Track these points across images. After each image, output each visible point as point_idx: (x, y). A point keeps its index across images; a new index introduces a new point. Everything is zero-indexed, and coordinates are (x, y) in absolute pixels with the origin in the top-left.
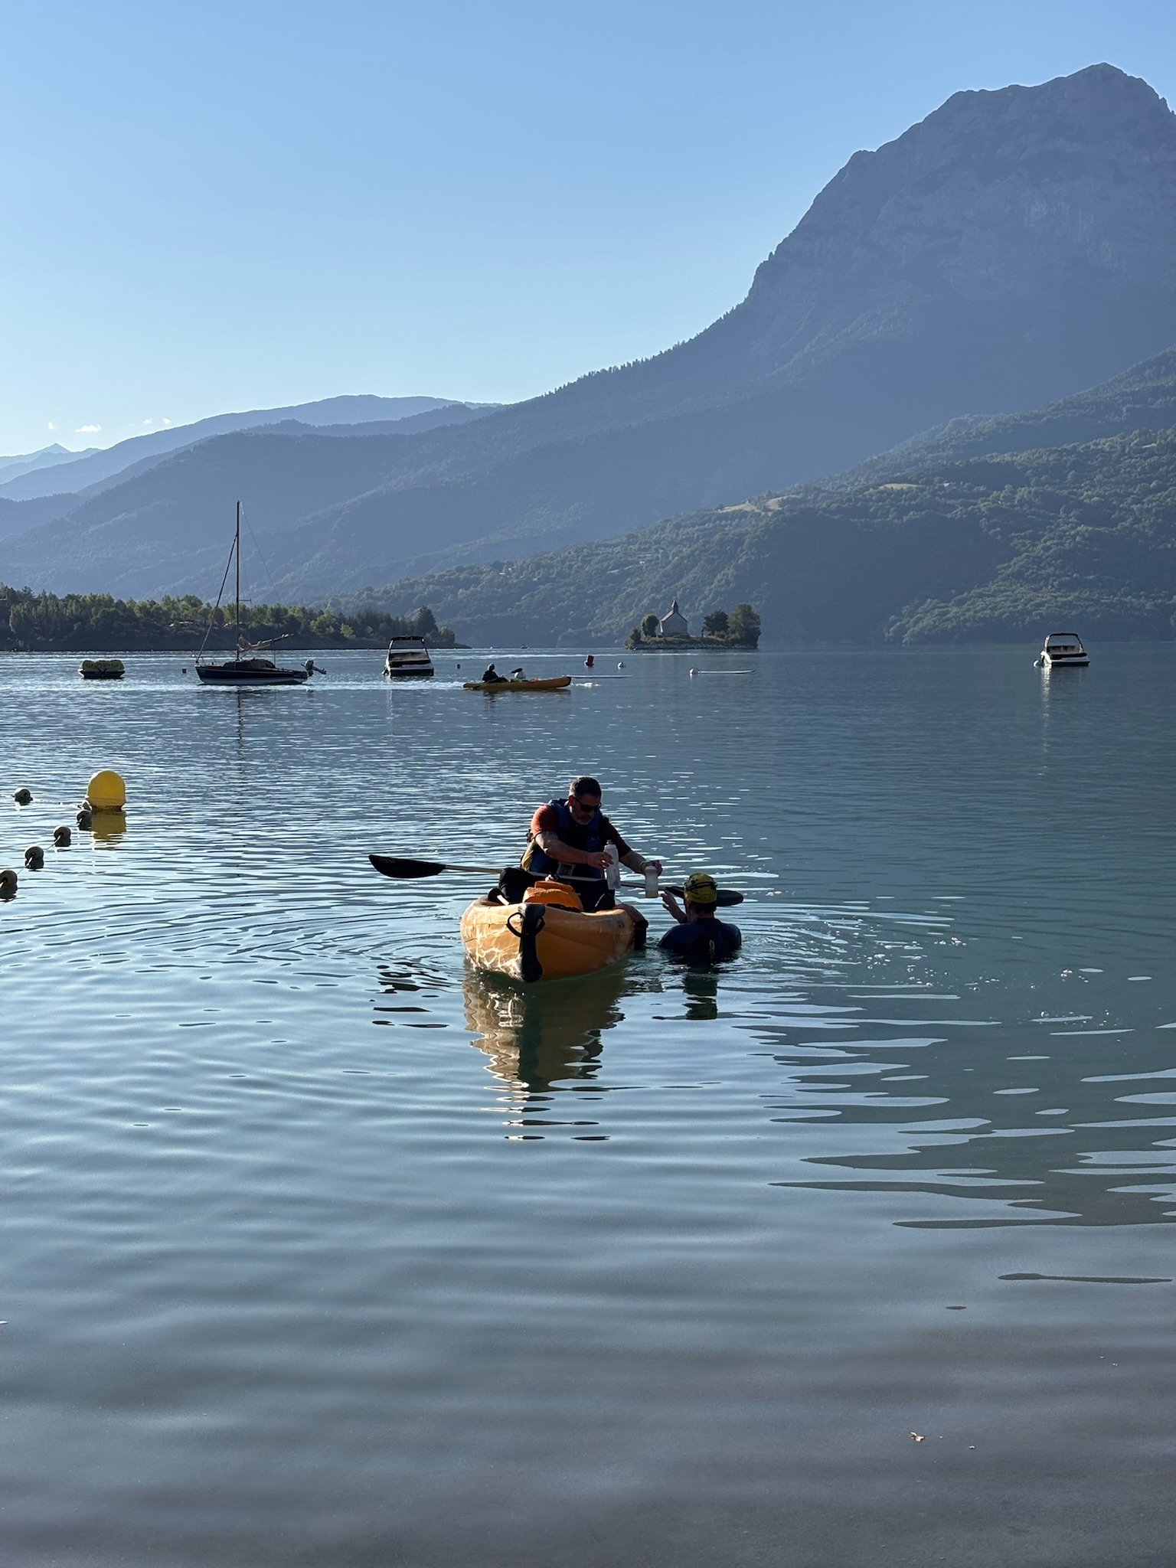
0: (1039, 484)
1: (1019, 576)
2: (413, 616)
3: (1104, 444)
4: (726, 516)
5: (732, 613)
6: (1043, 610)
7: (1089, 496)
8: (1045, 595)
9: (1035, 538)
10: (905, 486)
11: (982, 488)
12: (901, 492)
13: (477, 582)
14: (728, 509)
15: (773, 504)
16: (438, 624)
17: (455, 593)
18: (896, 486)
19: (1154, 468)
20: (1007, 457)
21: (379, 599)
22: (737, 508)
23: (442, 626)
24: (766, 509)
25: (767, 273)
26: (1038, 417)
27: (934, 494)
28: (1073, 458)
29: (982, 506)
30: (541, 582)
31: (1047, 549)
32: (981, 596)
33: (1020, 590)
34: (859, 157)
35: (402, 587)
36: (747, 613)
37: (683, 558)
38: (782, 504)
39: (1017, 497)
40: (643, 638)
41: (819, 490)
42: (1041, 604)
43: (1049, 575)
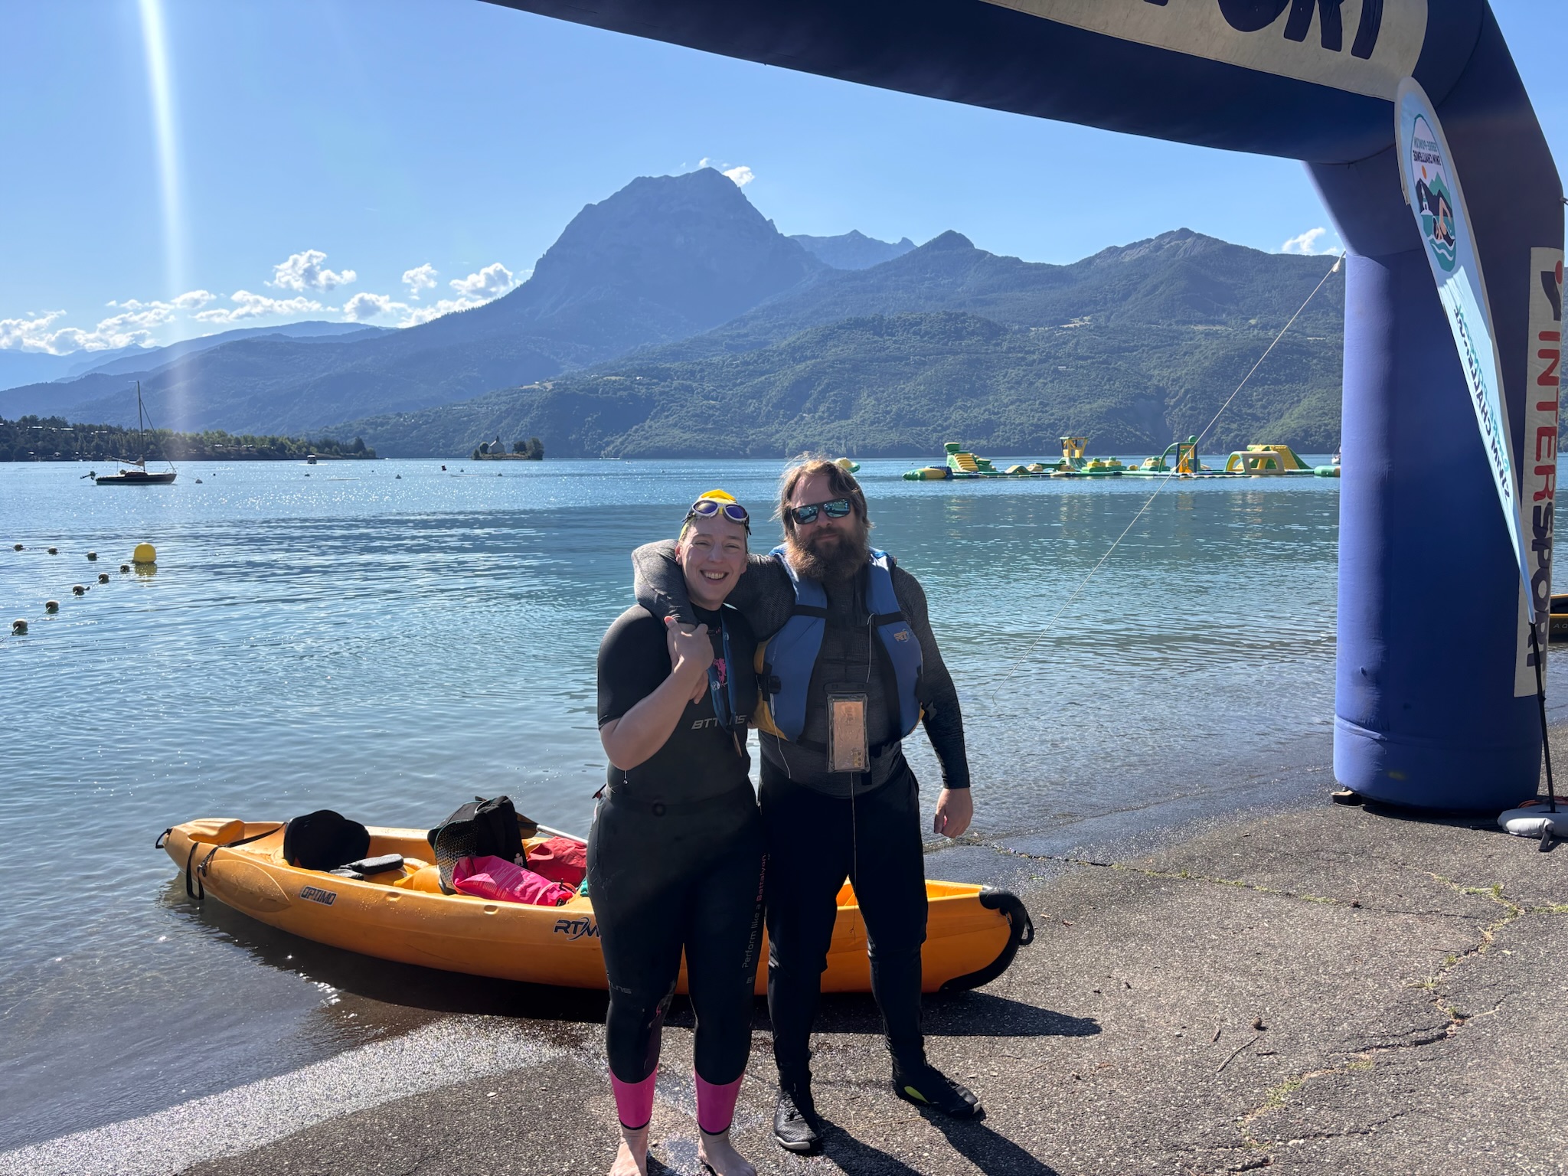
0: (683, 379)
1: (675, 425)
2: (352, 442)
3: (716, 360)
4: (525, 391)
5: (528, 442)
6: (688, 443)
7: (708, 386)
8: (687, 436)
9: (682, 406)
10: (618, 378)
11: (655, 381)
12: (615, 381)
13: (388, 423)
14: (525, 387)
15: (549, 386)
16: (366, 445)
17: (376, 429)
18: (613, 378)
19: (739, 372)
20: (668, 365)
21: (333, 432)
22: (530, 386)
23: (368, 448)
24: (546, 388)
25: (541, 264)
26: (682, 345)
27: (632, 382)
28: (700, 367)
29: (657, 389)
30: (423, 424)
31: (689, 412)
32: (657, 435)
33: (677, 432)
34: (589, 207)
35: (345, 426)
36: (536, 443)
37: (501, 412)
38: (554, 385)
39: (674, 386)
40: (481, 455)
41: (573, 378)
42: (685, 440)
43: (689, 427)
